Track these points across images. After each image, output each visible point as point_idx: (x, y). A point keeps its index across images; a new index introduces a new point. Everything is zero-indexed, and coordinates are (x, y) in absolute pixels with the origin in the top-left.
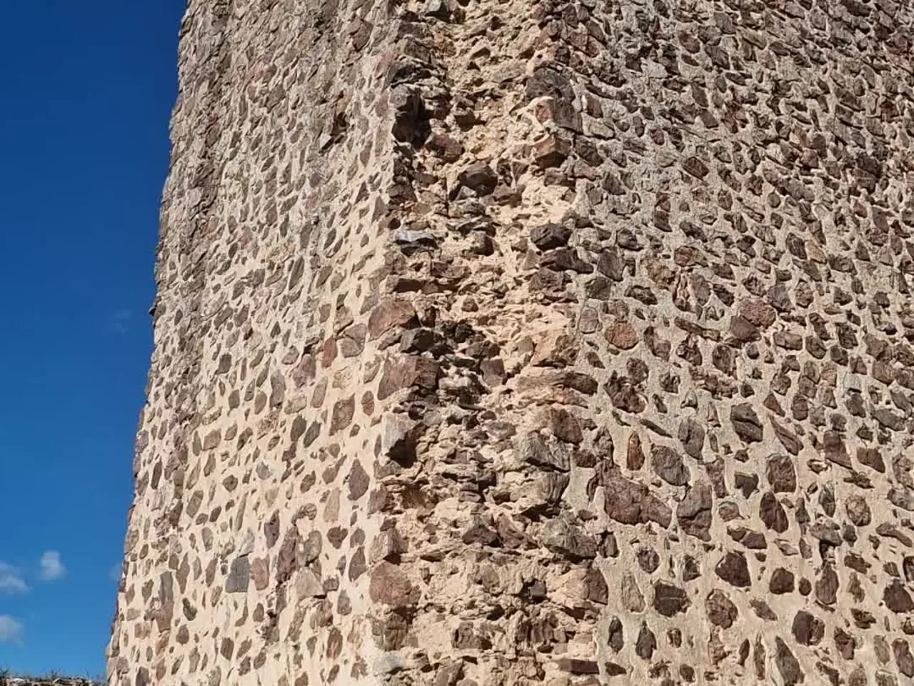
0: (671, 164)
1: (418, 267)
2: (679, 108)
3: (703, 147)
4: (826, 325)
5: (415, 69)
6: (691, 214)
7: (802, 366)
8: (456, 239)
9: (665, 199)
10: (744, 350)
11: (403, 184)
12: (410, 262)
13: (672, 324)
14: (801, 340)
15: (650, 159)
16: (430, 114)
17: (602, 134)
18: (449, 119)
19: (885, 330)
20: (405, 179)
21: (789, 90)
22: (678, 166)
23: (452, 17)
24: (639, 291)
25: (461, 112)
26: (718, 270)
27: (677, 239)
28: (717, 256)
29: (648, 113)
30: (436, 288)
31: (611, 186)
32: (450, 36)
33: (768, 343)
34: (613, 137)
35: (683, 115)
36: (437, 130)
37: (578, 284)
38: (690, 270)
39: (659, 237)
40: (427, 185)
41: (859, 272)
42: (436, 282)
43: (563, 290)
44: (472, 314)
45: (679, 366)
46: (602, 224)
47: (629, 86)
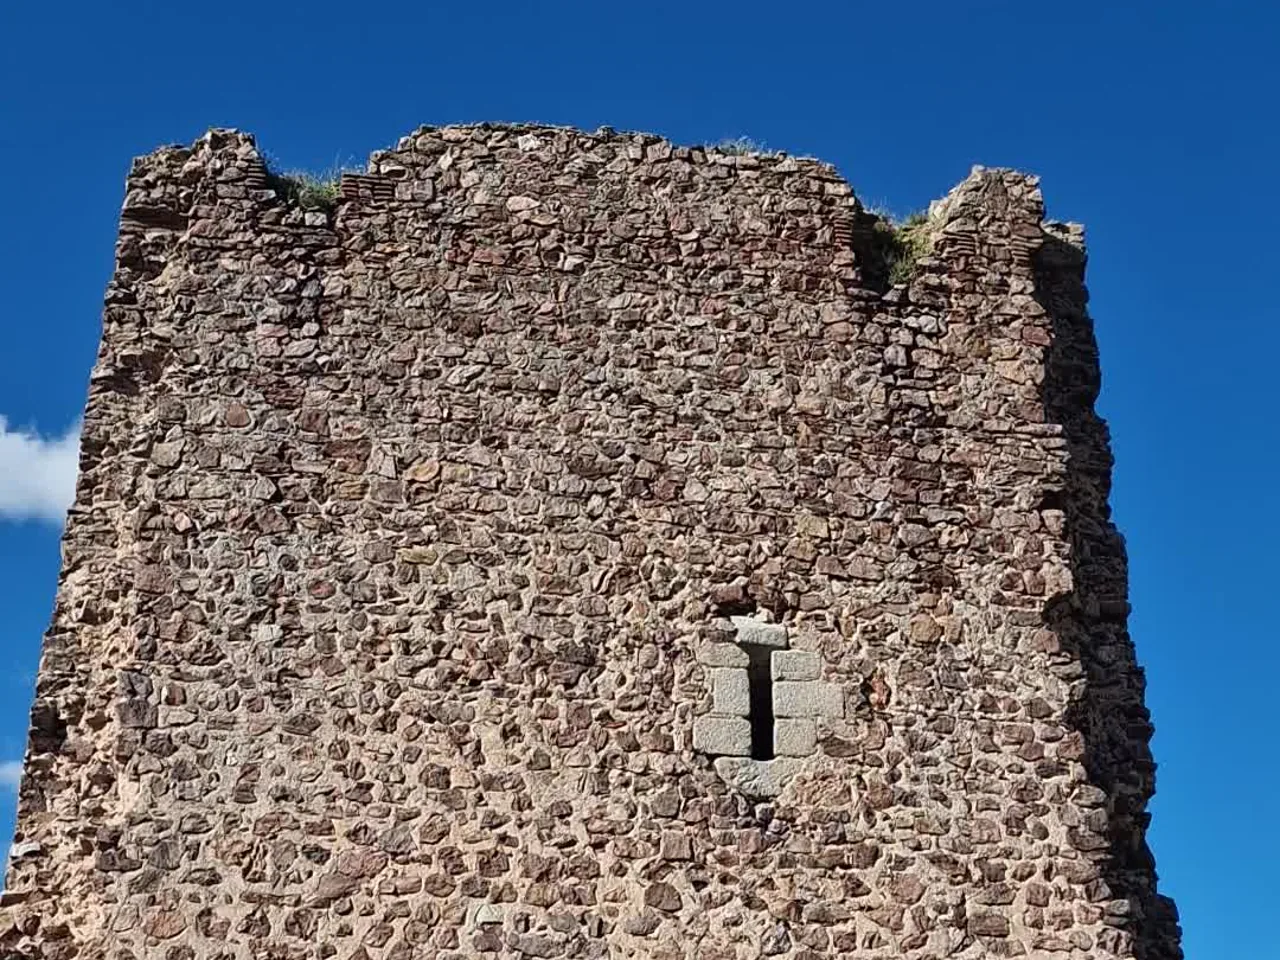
0: (269, 730)
1: (26, 879)
2: (291, 665)
3: (316, 700)
4: (464, 857)
5: (51, 683)
6: (286, 777)
7: (414, 911)
8: (67, 844)
9: (254, 768)
10: (332, 909)
11: (31, 797)
12: (20, 874)
13: (236, 899)
14: (420, 881)
15: (241, 732)
16: (63, 724)
17: (181, 721)
18: (82, 724)
19: (556, 845)
20: (33, 792)
21: (465, 599)
22: (278, 730)
23: (99, 619)
24: (198, 874)
25: (91, 715)
26: (312, 830)
27: (262, 807)
28: (314, 814)
29: (247, 683)
30: (42, 896)
31: (181, 772)
32: (97, 637)
33: (370, 894)
34: (196, 720)
35: (298, 671)
36: (71, 736)
37: (120, 883)
38: (274, 837)
39: (237, 812)
40: (60, 792)
41: (528, 786)
42: (41, 890)
43: (104, 891)
44: (69, 916)
45: (237, 942)
46: (163, 815)
47: (229, 660)
